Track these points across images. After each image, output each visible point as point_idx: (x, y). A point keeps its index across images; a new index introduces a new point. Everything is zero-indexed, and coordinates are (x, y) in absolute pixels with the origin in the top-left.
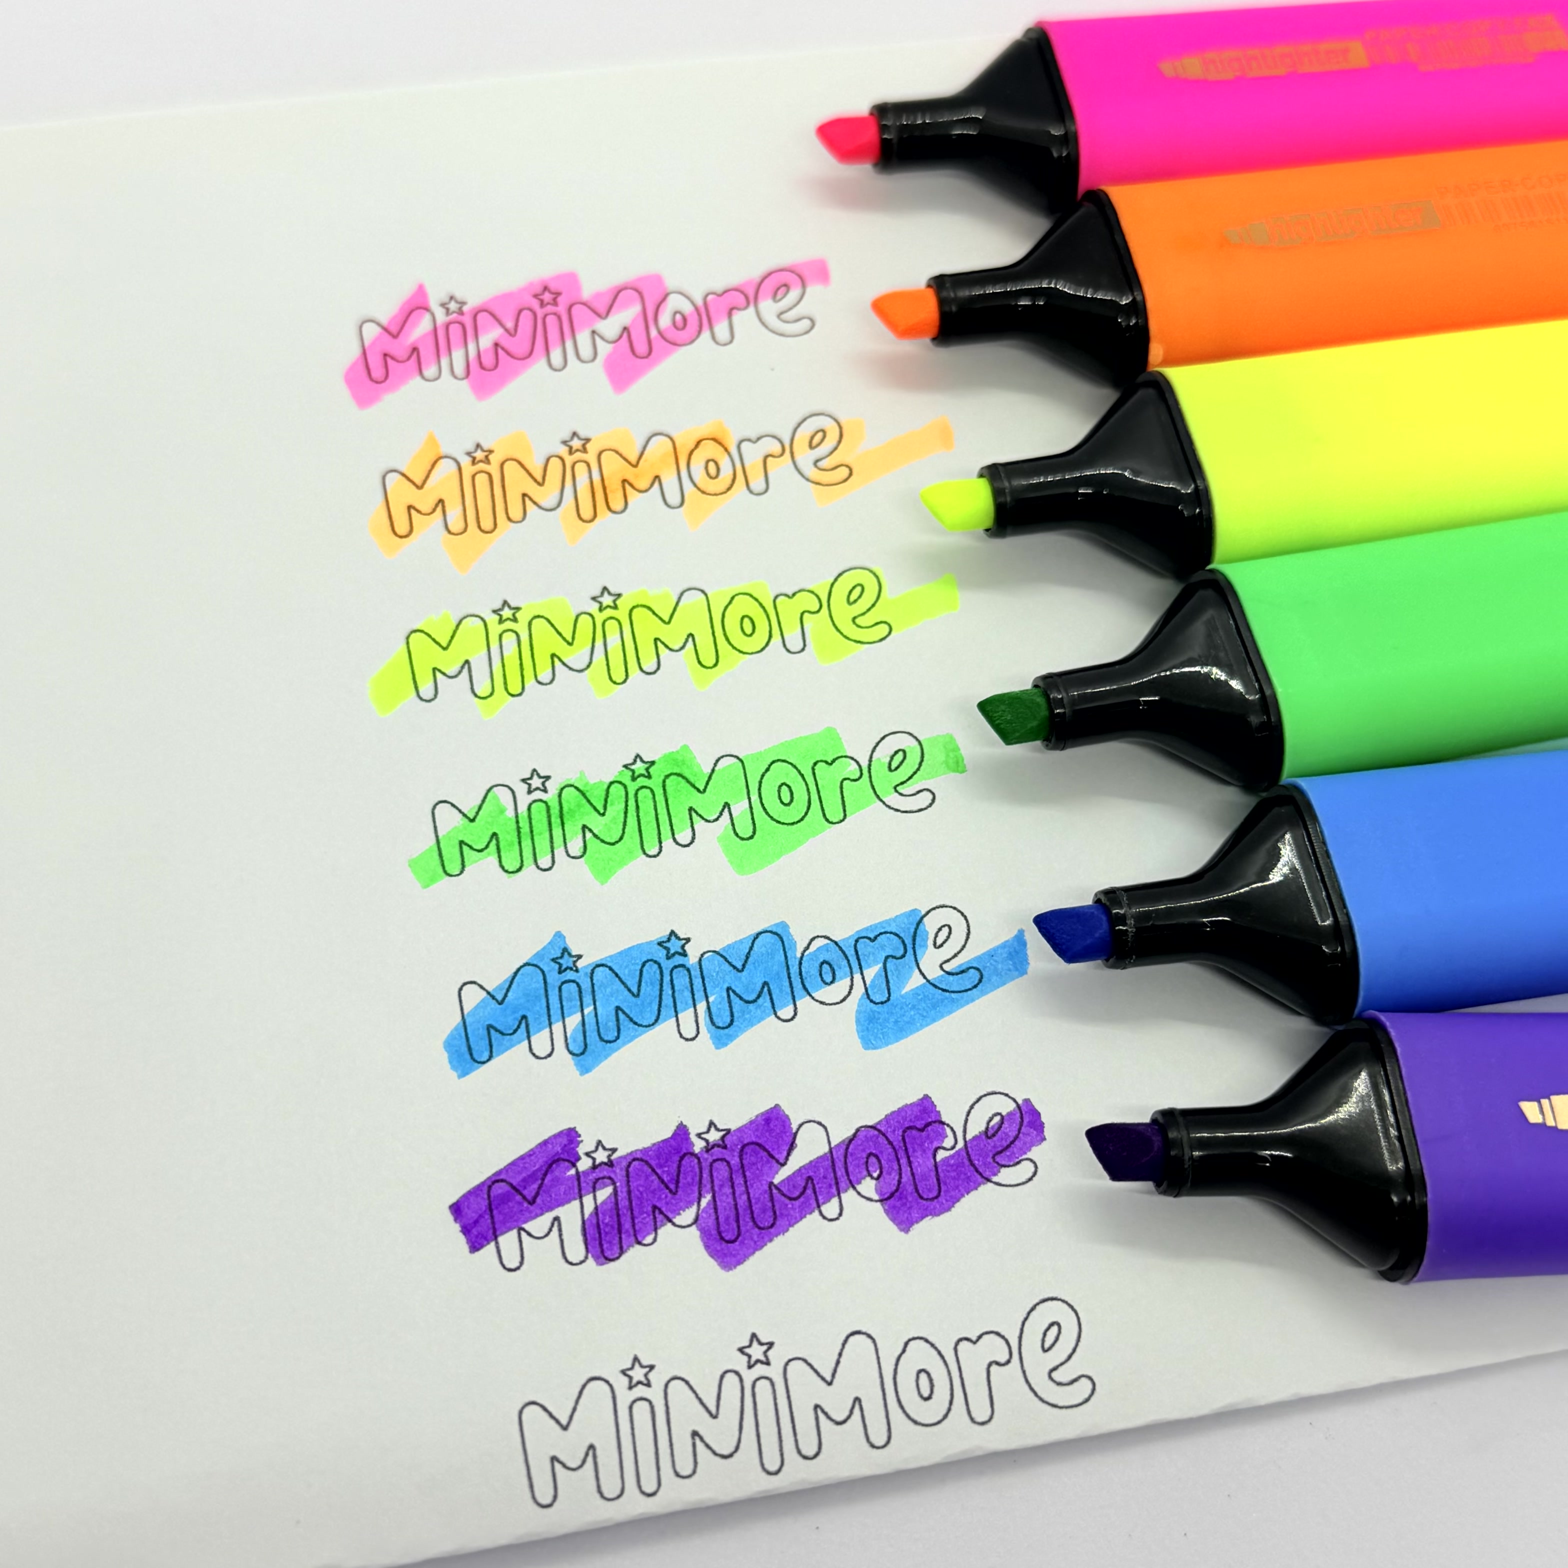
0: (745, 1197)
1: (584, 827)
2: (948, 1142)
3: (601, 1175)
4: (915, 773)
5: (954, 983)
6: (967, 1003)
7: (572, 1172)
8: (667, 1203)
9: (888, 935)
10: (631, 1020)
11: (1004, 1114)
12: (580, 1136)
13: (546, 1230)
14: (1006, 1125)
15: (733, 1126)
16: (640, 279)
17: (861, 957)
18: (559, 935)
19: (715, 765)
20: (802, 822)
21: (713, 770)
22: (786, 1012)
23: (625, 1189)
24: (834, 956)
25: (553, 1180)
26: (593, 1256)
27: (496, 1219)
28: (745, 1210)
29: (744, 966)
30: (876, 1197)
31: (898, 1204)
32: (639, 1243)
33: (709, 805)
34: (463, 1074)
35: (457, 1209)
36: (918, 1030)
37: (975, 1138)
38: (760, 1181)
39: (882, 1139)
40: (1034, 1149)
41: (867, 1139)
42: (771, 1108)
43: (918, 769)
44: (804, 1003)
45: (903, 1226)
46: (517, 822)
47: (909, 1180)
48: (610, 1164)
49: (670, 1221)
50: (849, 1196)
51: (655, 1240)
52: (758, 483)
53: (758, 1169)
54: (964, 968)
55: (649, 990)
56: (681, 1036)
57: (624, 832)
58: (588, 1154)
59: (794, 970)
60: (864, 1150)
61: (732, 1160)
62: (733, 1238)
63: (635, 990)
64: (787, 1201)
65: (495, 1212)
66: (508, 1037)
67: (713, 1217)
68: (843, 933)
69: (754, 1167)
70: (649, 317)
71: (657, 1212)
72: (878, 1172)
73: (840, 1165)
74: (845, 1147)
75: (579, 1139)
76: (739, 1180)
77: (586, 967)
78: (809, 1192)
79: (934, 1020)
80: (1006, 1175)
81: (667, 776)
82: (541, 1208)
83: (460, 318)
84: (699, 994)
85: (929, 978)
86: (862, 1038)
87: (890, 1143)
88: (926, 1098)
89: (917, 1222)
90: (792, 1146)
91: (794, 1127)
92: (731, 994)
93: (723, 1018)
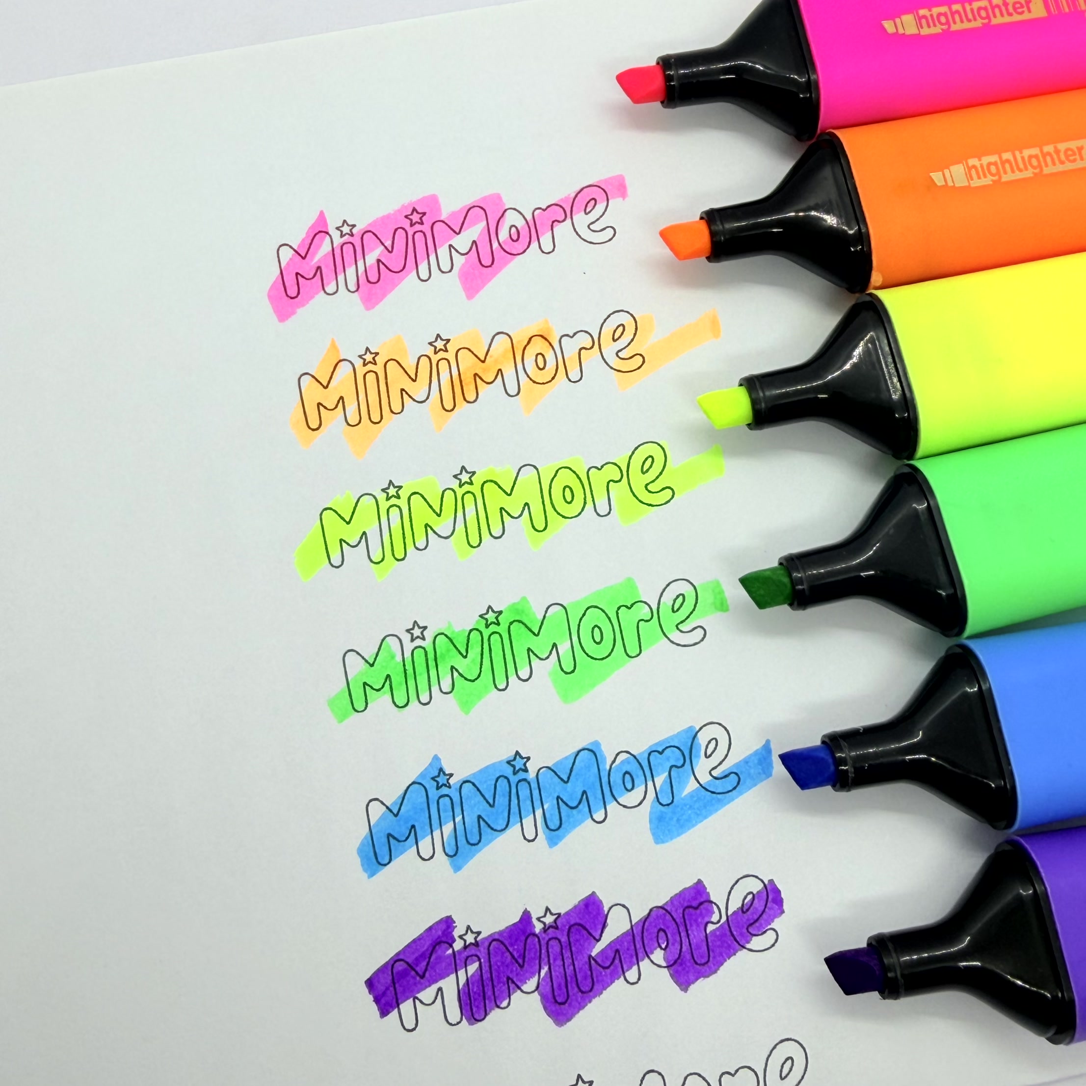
0: (572, 968)
1: (452, 668)
2: (715, 918)
3: (470, 954)
4: (691, 613)
5: (720, 786)
6: (729, 802)
7: (450, 951)
8: (517, 975)
9: (672, 748)
10: (489, 826)
11: (755, 892)
12: (455, 922)
13: (433, 999)
14: (756, 901)
15: (563, 911)
16: (484, 199)
17: (652, 767)
18: (436, 758)
19: (546, 612)
20: (609, 657)
21: (544, 617)
22: (599, 816)
23: (487, 964)
24: (634, 768)
25: (436, 959)
26: (466, 1018)
27: (398, 991)
28: (571, 978)
29: (569, 778)
30: (664, 964)
31: (680, 969)
32: (498, 1007)
33: (541, 646)
34: (372, 875)
35: (370, 984)
36: (694, 826)
37: (734, 913)
38: (582, 954)
39: (668, 917)
40: (777, 920)
41: (658, 917)
42: (590, 895)
43: (694, 610)
44: (612, 806)
45: (683, 987)
46: (404, 665)
47: (687, 949)
48: (476, 944)
49: (519, 988)
50: (645, 964)
51: (509, 1004)
52: (574, 374)
53: (580, 944)
54: (727, 773)
55: (502, 801)
56: (525, 838)
57: (481, 671)
58: (461, 937)
59: (605, 780)
60: (655, 926)
61: (562, 937)
62: (564, 1000)
63: (491, 802)
64: (601, 969)
65: (397, 986)
66: (402, 843)
67: (550, 984)
68: (639, 748)
69: (578, 944)
70: (492, 232)
71: (510, 981)
72: (665, 943)
73: (638, 939)
74: (642, 924)
75: (455, 925)
76: (567, 954)
77: (455, 784)
78: (617, 961)
79: (706, 817)
80: (756, 942)
81: (511, 623)
82: (429, 981)
83: (351, 239)
84: (537, 803)
85: (702, 782)
86: (653, 834)
87: (674, 920)
88: (700, 882)
89: (693, 983)
90: (604, 926)
91: (606, 909)
92: (560, 801)
93: (554, 823)
